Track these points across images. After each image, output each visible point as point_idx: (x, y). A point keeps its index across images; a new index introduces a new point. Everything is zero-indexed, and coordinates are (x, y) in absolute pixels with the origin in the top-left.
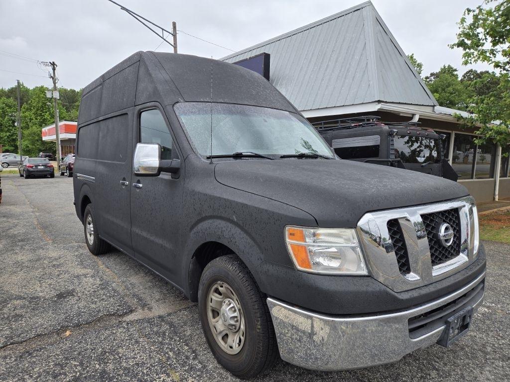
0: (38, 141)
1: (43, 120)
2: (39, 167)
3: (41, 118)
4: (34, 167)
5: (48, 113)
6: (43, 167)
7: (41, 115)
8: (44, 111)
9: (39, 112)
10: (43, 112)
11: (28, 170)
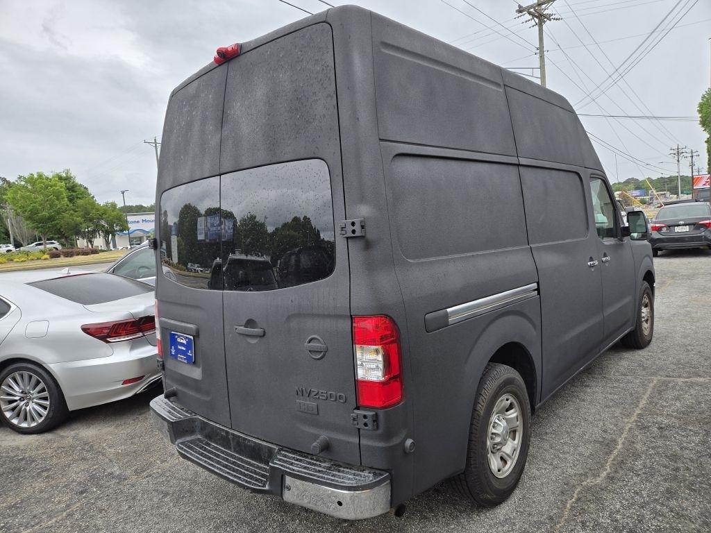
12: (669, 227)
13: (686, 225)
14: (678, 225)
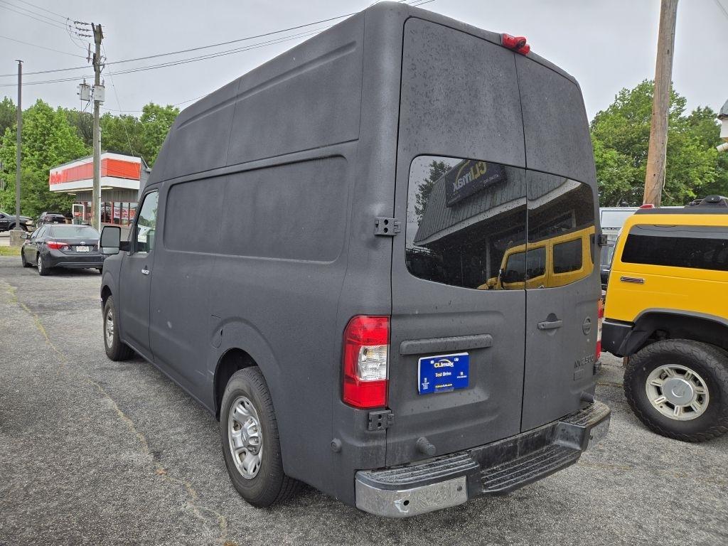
0: (33, 191)
1: (45, 158)
2: (79, 249)
3: (41, 155)
4: (66, 249)
5: (53, 145)
6: (87, 249)
7: (41, 149)
8: (46, 142)
9: (37, 144)
10: (45, 145)
11: (49, 255)
12: (71, 245)
13: (86, 245)
14: (80, 245)
